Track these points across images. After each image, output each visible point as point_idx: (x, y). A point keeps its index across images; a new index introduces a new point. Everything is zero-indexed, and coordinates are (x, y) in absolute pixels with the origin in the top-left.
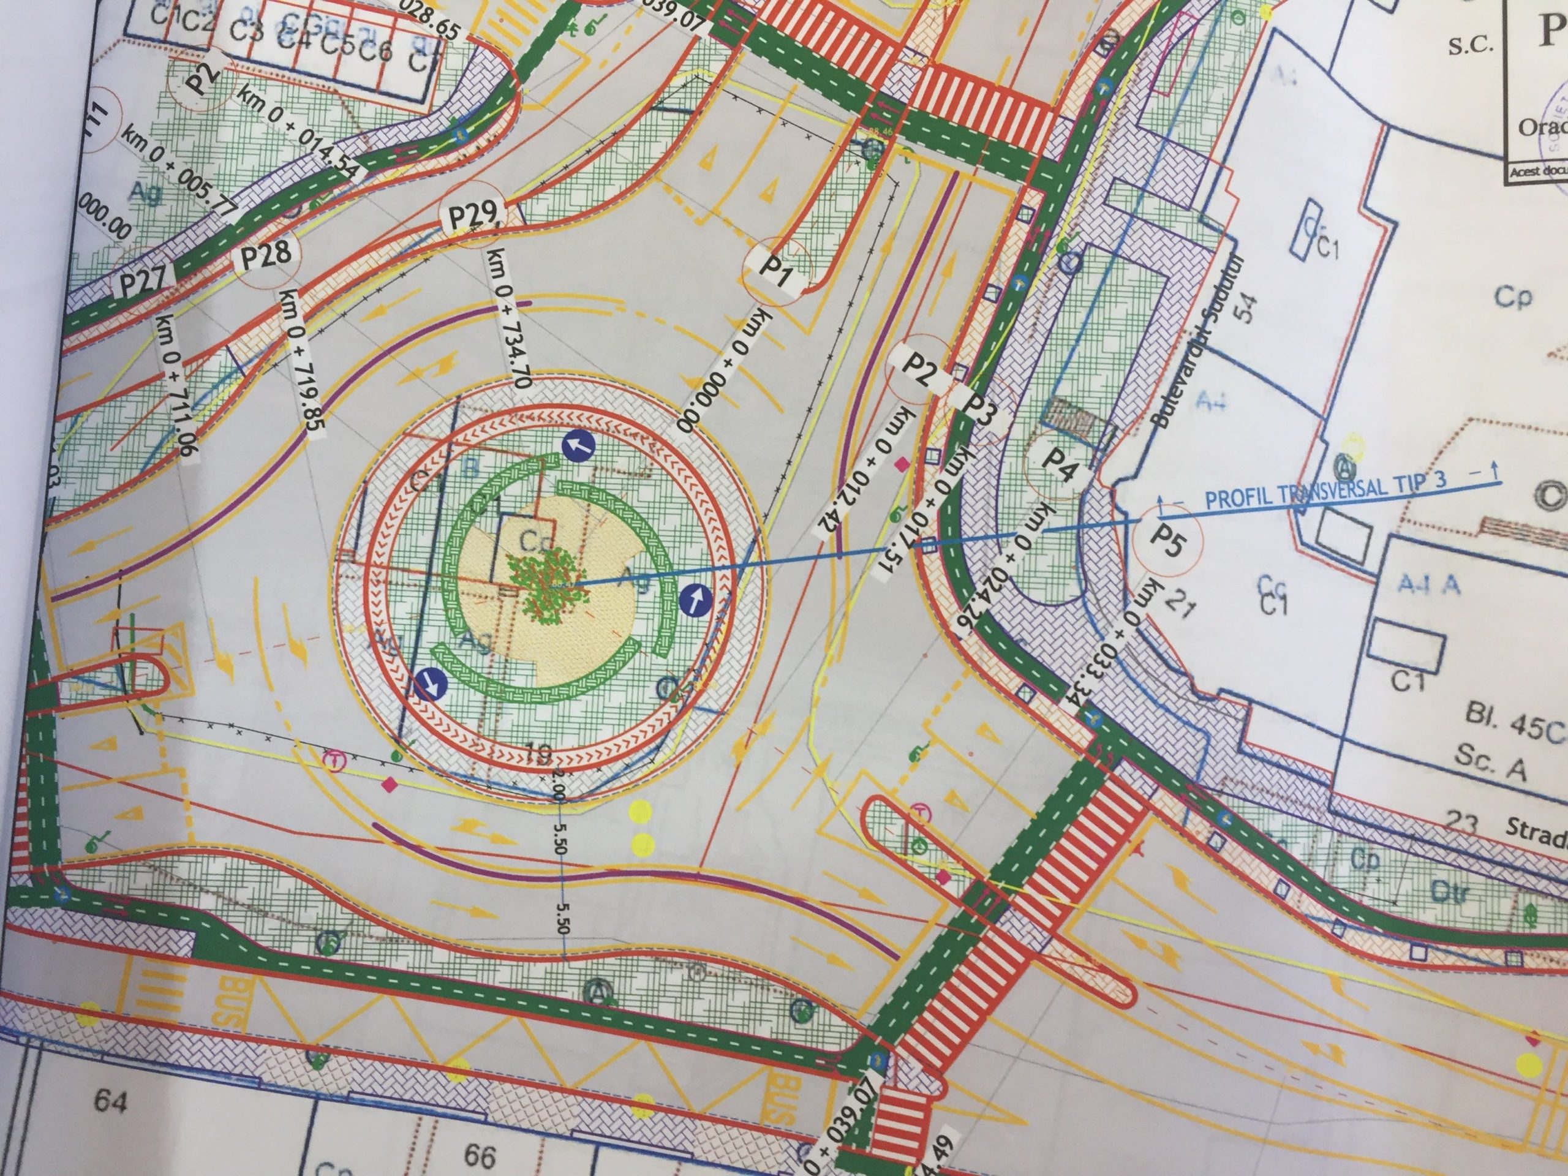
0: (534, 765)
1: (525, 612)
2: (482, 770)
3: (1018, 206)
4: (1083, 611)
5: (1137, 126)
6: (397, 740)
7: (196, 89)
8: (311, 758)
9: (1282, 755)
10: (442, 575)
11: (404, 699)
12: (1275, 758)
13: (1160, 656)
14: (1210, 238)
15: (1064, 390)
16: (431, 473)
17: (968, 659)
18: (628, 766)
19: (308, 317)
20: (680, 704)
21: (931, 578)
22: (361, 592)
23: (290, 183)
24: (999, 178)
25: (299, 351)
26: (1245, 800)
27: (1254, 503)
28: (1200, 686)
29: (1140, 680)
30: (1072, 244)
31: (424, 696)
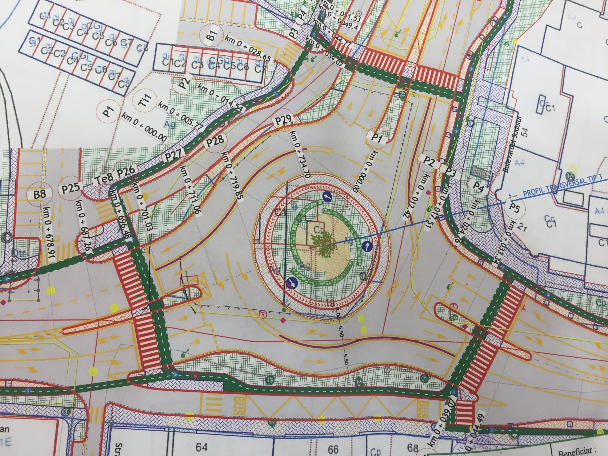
0: (330, 307)
1: (319, 254)
2: (313, 311)
3: (452, 107)
4: (493, 233)
5: (483, 80)
6: (283, 304)
7: (183, 87)
8: (255, 314)
9: (563, 272)
10: (290, 244)
11: (284, 289)
12: (561, 273)
13: (519, 245)
14: (510, 112)
15: (475, 163)
16: (282, 209)
17: (461, 253)
18: (356, 304)
19: (232, 161)
20: (367, 281)
21: (444, 228)
22: (263, 253)
23: (220, 115)
24: (444, 99)
25: (231, 173)
26: (553, 288)
27: (539, 193)
28: (533, 253)
29: (514, 253)
30: (470, 118)
31: (291, 287)
